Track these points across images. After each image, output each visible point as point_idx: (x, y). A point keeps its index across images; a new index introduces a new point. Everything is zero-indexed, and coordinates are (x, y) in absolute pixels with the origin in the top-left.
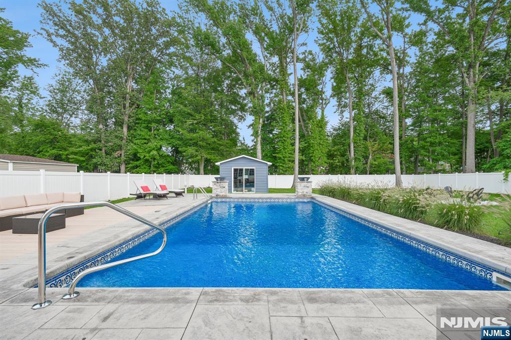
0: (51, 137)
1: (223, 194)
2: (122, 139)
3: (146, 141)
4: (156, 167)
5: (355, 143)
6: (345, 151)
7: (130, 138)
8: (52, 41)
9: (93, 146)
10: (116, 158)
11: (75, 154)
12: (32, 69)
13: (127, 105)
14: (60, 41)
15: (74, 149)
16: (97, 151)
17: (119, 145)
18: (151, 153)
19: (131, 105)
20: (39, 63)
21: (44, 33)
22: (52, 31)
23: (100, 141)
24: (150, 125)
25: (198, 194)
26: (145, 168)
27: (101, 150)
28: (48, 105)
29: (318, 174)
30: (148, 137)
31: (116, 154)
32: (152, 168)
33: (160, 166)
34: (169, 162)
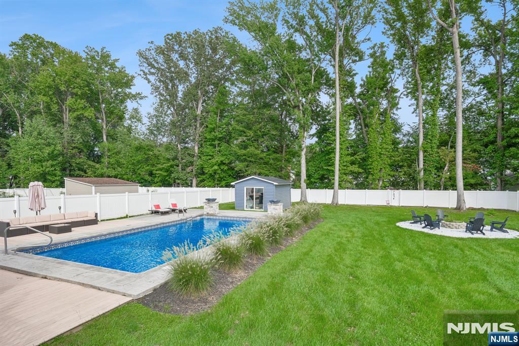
0: (146, 156)
1: (212, 212)
2: (193, 156)
3: (210, 157)
4: (218, 180)
5: (425, 151)
6: (413, 161)
7: (200, 155)
8: (147, 79)
9: (172, 163)
10: (189, 173)
11: (161, 170)
12: (137, 102)
13: (198, 126)
14: (152, 78)
15: (160, 166)
16: (175, 167)
17: (190, 162)
18: (214, 168)
19: (202, 124)
20: (142, 95)
21: (142, 73)
22: (146, 71)
23: (178, 159)
24: (213, 143)
25: (180, 214)
26: (210, 181)
27: (178, 166)
28: (148, 129)
29: (377, 189)
30: (212, 154)
31: (189, 169)
32: (216, 182)
33: (222, 180)
34: (230, 176)
